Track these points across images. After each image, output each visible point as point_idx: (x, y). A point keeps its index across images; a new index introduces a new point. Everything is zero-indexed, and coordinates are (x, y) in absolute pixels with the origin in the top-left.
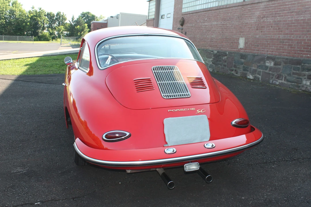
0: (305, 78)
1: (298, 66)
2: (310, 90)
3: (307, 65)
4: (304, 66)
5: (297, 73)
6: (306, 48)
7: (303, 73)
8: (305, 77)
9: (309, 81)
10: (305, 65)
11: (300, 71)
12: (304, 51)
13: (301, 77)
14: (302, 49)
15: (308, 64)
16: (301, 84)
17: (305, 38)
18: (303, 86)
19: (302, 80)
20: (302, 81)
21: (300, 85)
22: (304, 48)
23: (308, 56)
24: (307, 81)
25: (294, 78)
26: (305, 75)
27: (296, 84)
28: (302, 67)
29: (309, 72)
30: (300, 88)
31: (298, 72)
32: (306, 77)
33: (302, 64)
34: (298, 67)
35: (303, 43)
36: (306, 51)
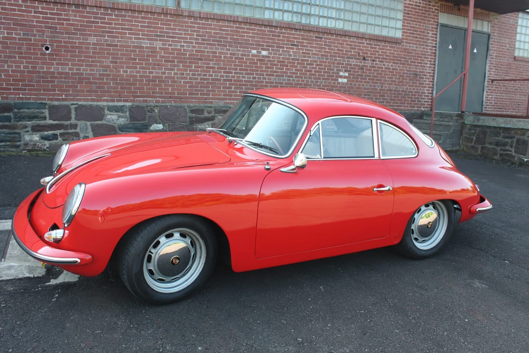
0: (28, 131)
1: (6, 114)
2: (42, 147)
3: (26, 110)
4: (19, 112)
5: (7, 125)
6: (12, 85)
7: (21, 125)
8: (26, 130)
9: (36, 134)
10: (22, 110)
11: (12, 121)
12: (10, 89)
13: (17, 131)
14: (4, 86)
15: (28, 109)
16: (20, 141)
17: (6, 68)
18: (26, 144)
19: (20, 135)
20: (20, 137)
21: (18, 143)
22: (7, 84)
23: (21, 96)
24: (33, 134)
25: (3, 135)
26: (26, 127)
27: (8, 143)
28: (16, 115)
29: (33, 122)
30: (22, 148)
31: (7, 123)
32: (30, 129)
33: (16, 110)
34: (7, 116)
35: (3, 77)
36: (14, 89)
